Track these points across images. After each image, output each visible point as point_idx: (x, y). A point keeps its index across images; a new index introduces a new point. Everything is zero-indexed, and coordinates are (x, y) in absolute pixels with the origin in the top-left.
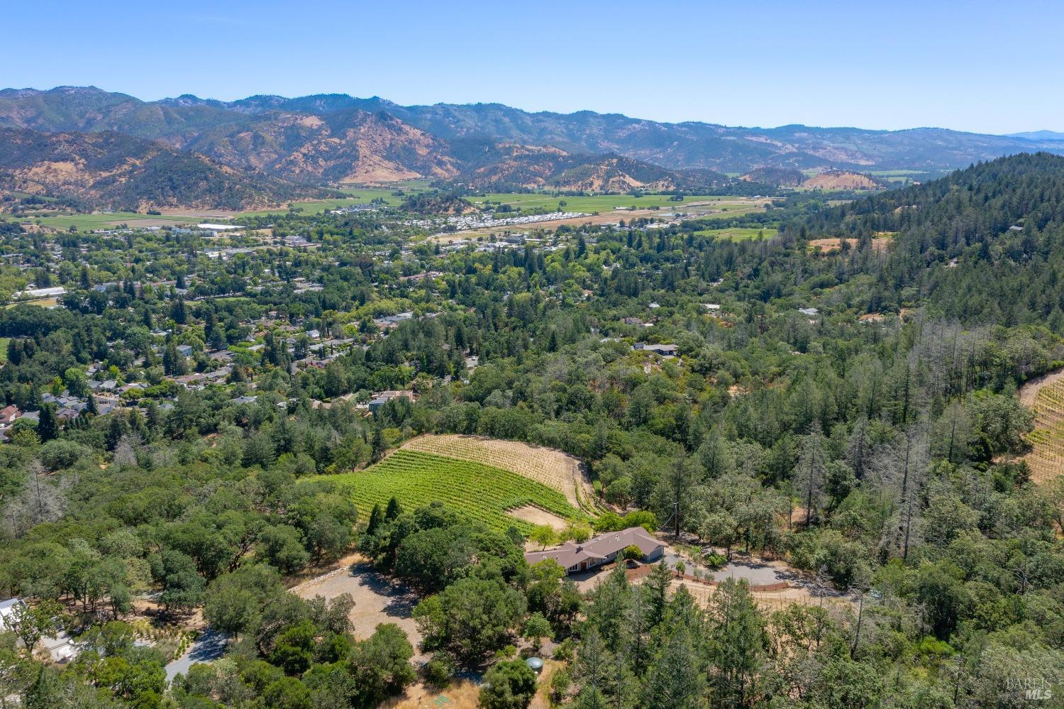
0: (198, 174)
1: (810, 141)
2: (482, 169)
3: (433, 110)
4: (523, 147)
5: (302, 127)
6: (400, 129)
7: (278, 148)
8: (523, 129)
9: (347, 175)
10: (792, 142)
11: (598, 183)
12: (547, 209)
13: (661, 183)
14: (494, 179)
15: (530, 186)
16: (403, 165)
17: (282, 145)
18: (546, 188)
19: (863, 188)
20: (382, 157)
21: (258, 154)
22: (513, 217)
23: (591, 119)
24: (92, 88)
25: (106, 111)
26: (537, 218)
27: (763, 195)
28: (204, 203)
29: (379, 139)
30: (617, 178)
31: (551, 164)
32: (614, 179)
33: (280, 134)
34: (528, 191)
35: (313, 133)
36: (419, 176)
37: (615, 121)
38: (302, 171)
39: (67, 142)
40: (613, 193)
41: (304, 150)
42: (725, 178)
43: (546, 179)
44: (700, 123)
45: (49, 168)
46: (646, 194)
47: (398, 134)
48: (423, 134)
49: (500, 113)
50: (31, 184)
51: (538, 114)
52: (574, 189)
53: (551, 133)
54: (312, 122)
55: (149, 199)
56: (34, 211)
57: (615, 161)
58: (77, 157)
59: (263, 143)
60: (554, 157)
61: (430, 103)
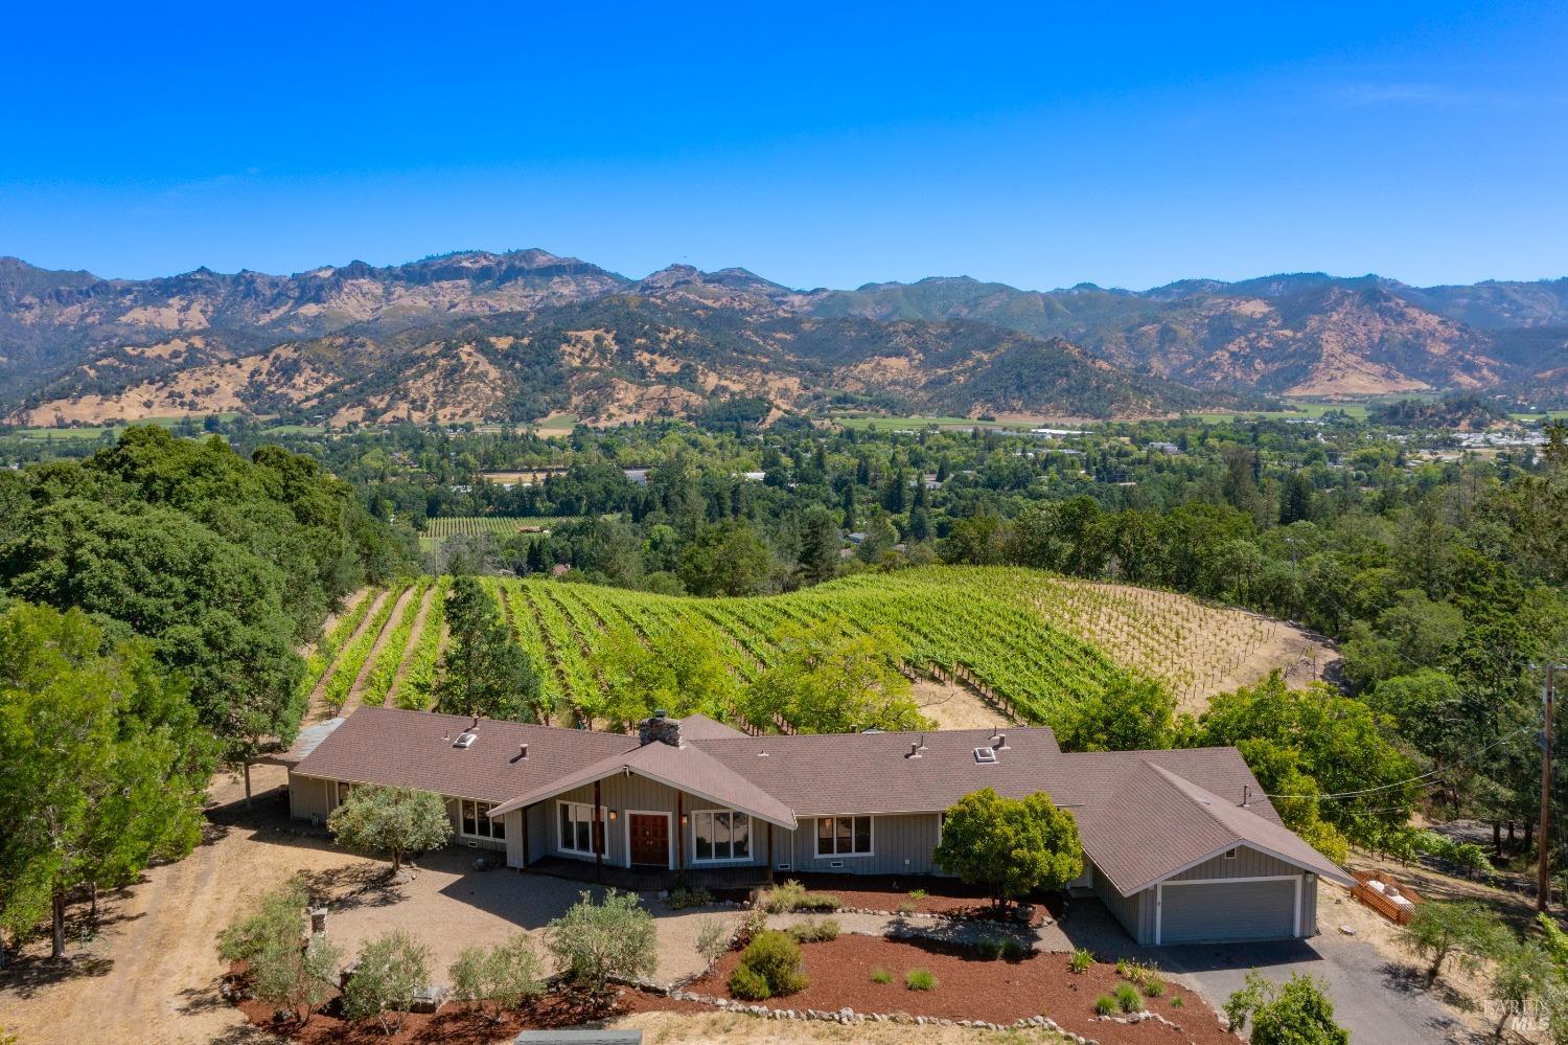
0: (1057, 369)
2: (1549, 373)
3: (1474, 291)
5: (1237, 316)
6: (1402, 315)
7: (1196, 347)
9: (1296, 384)
16: (1400, 369)
17: (1202, 343)
20: (1363, 356)
21: (1165, 355)
24: (965, 278)
25: (974, 304)
28: (1057, 408)
29: (1361, 332)
33: (1202, 326)
35: (1252, 323)
36: (1425, 386)
38: (1225, 379)
39: (905, 332)
41: (1233, 348)
45: (879, 364)
47: (1397, 323)
48: (1441, 323)
50: (850, 381)
54: (1255, 308)
55: (987, 401)
56: (842, 412)
58: (914, 351)
59: (1173, 340)
61: (1469, 281)
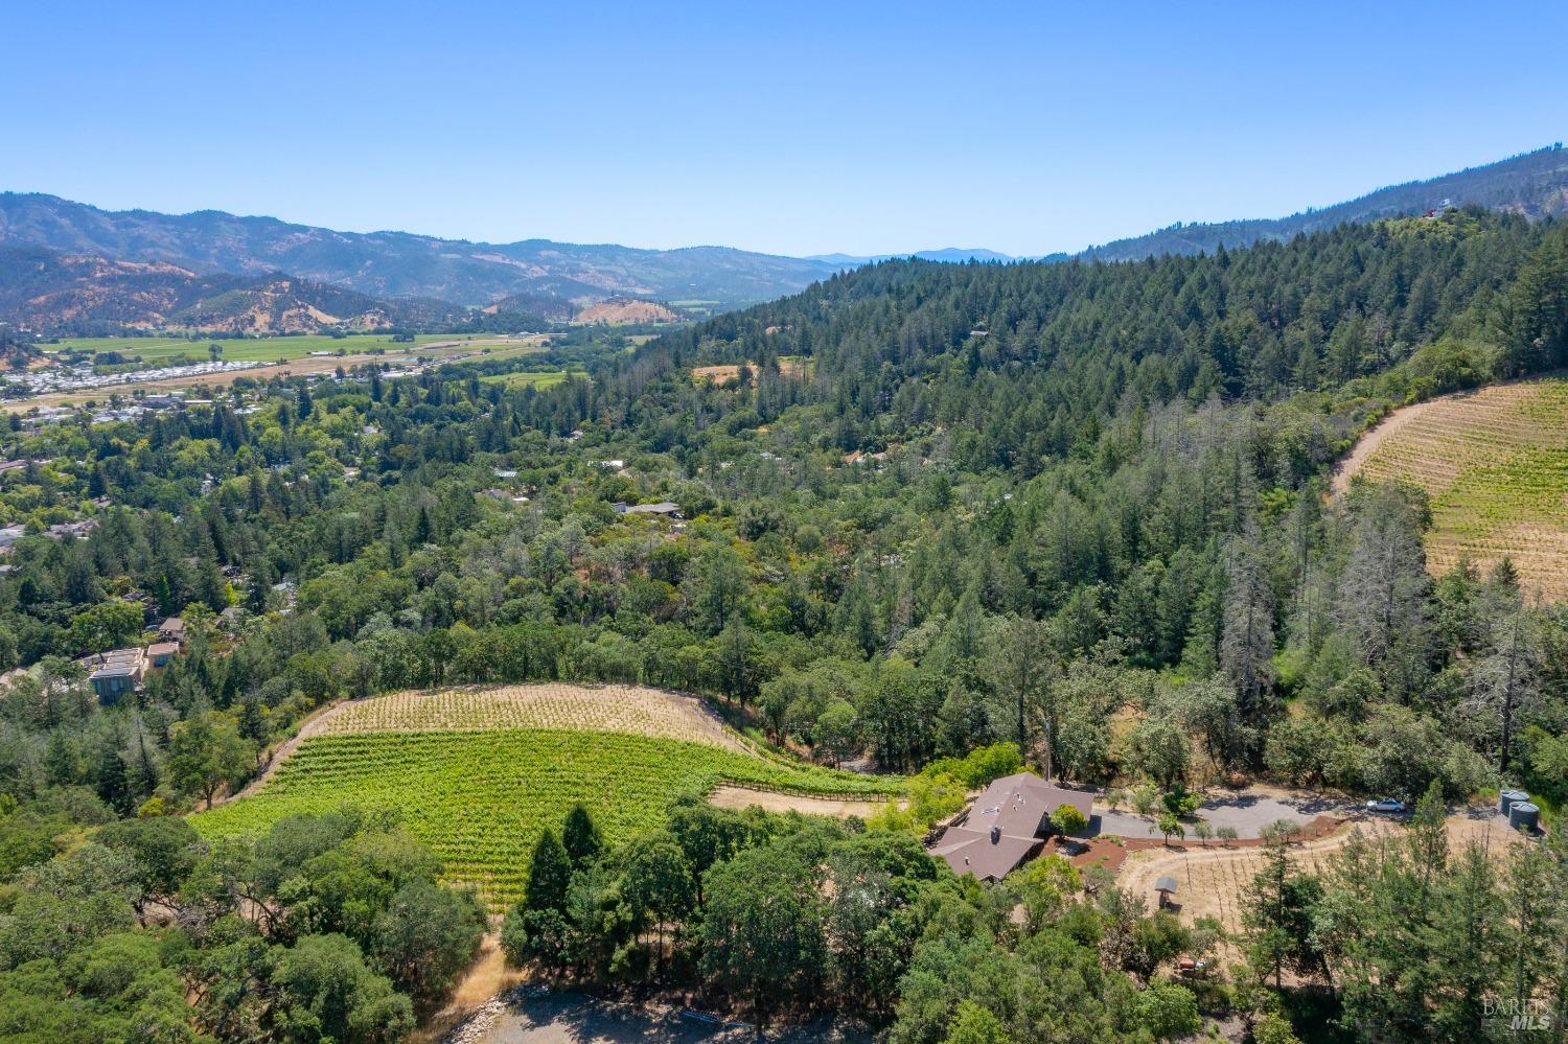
1: (563, 263)
2: (42, 298)
4: (112, 264)
8: (100, 237)
10: (539, 264)
11: (262, 320)
12: (194, 356)
13: (369, 317)
14: (68, 314)
15: (141, 326)
18: (170, 328)
19: (660, 321)
22: (133, 370)
23: (222, 224)
26: (178, 371)
27: (531, 331)
30: (295, 311)
31: (172, 291)
32: (292, 312)
34: (140, 334)
37: (263, 229)
40: (293, 334)
42: (462, 311)
43: (166, 313)
44: (402, 233)
46: (350, 334)
49: (50, 212)
51: (124, 214)
52: (221, 327)
53: (152, 244)
57: (286, 284)
60: (174, 280)
